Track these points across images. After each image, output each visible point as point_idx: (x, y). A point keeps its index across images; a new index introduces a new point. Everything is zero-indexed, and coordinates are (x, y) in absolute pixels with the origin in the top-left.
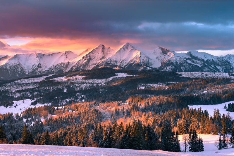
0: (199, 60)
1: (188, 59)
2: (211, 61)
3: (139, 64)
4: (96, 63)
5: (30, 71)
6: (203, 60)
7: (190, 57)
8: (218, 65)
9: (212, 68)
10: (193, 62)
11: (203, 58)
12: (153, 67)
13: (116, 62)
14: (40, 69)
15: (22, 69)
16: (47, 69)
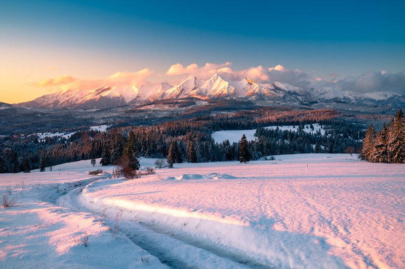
0: (281, 90)
1: (272, 90)
2: (293, 91)
3: (227, 93)
4: (189, 94)
5: (130, 100)
6: (286, 91)
7: (274, 88)
8: (299, 95)
9: (293, 98)
10: (276, 92)
11: (286, 89)
12: (239, 97)
13: (206, 92)
14: (138, 99)
15: (123, 99)
16: (145, 99)
